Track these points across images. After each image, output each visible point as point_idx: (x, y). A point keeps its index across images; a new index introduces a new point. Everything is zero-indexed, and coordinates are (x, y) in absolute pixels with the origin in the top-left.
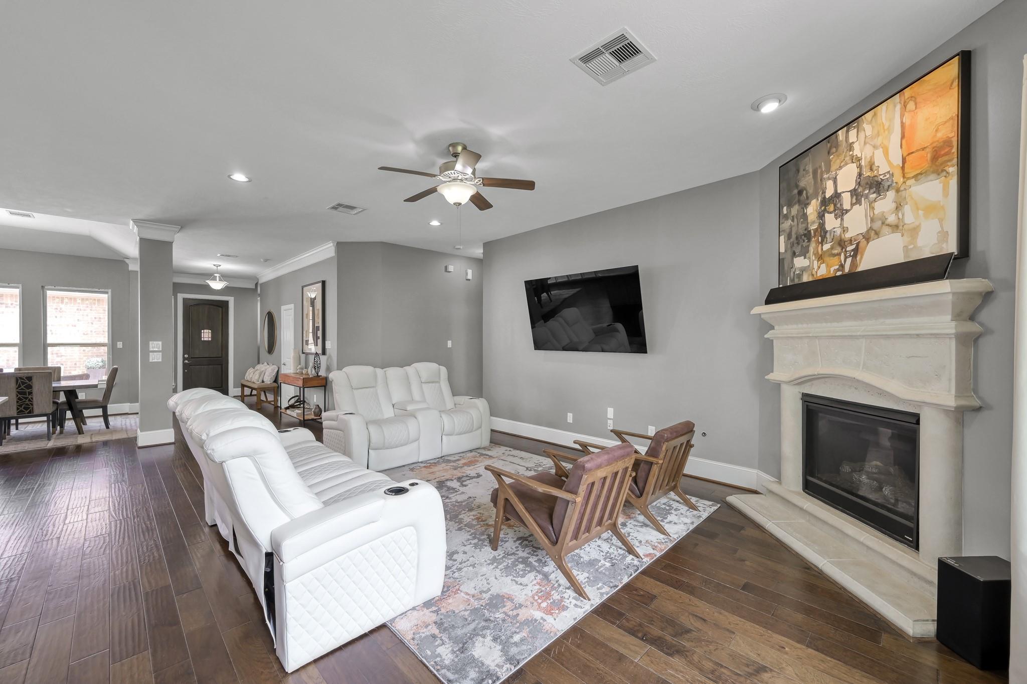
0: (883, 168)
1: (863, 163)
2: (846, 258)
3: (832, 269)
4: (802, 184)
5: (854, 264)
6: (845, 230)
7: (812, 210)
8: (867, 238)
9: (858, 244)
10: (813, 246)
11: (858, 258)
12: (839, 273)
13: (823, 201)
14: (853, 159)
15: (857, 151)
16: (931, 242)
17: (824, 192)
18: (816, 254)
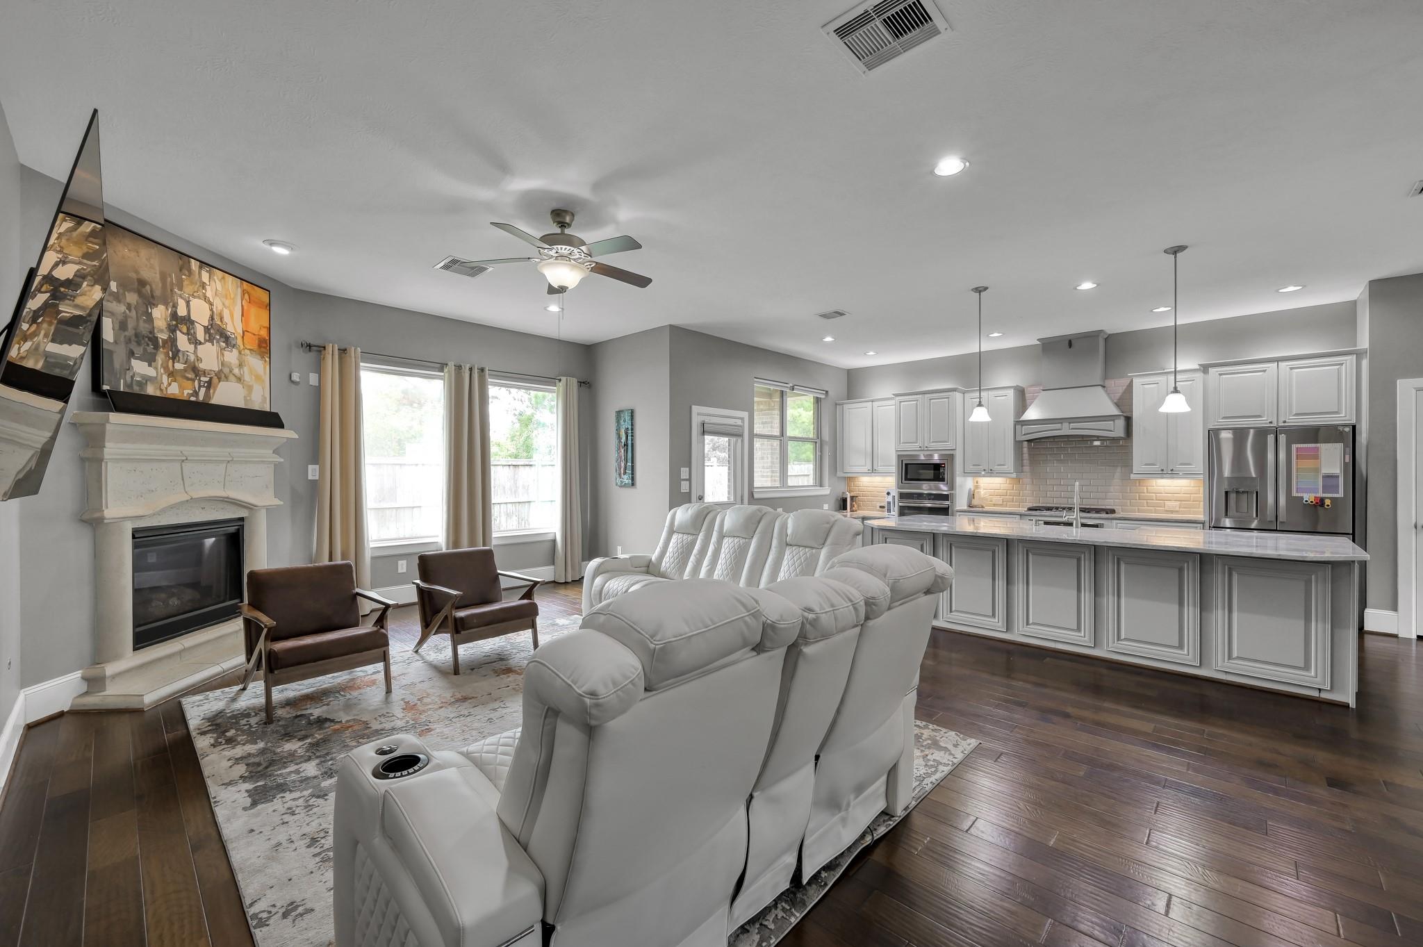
0: (230, 328)
1: (214, 310)
2: (200, 387)
3: (186, 392)
5: (207, 394)
6: (199, 360)
7: (159, 315)
8: (219, 377)
9: (211, 378)
10: (160, 358)
11: (211, 391)
12: (193, 399)
13: (174, 315)
14: (205, 299)
15: (209, 294)
16: (259, 401)
17: (175, 306)
18: (166, 368)
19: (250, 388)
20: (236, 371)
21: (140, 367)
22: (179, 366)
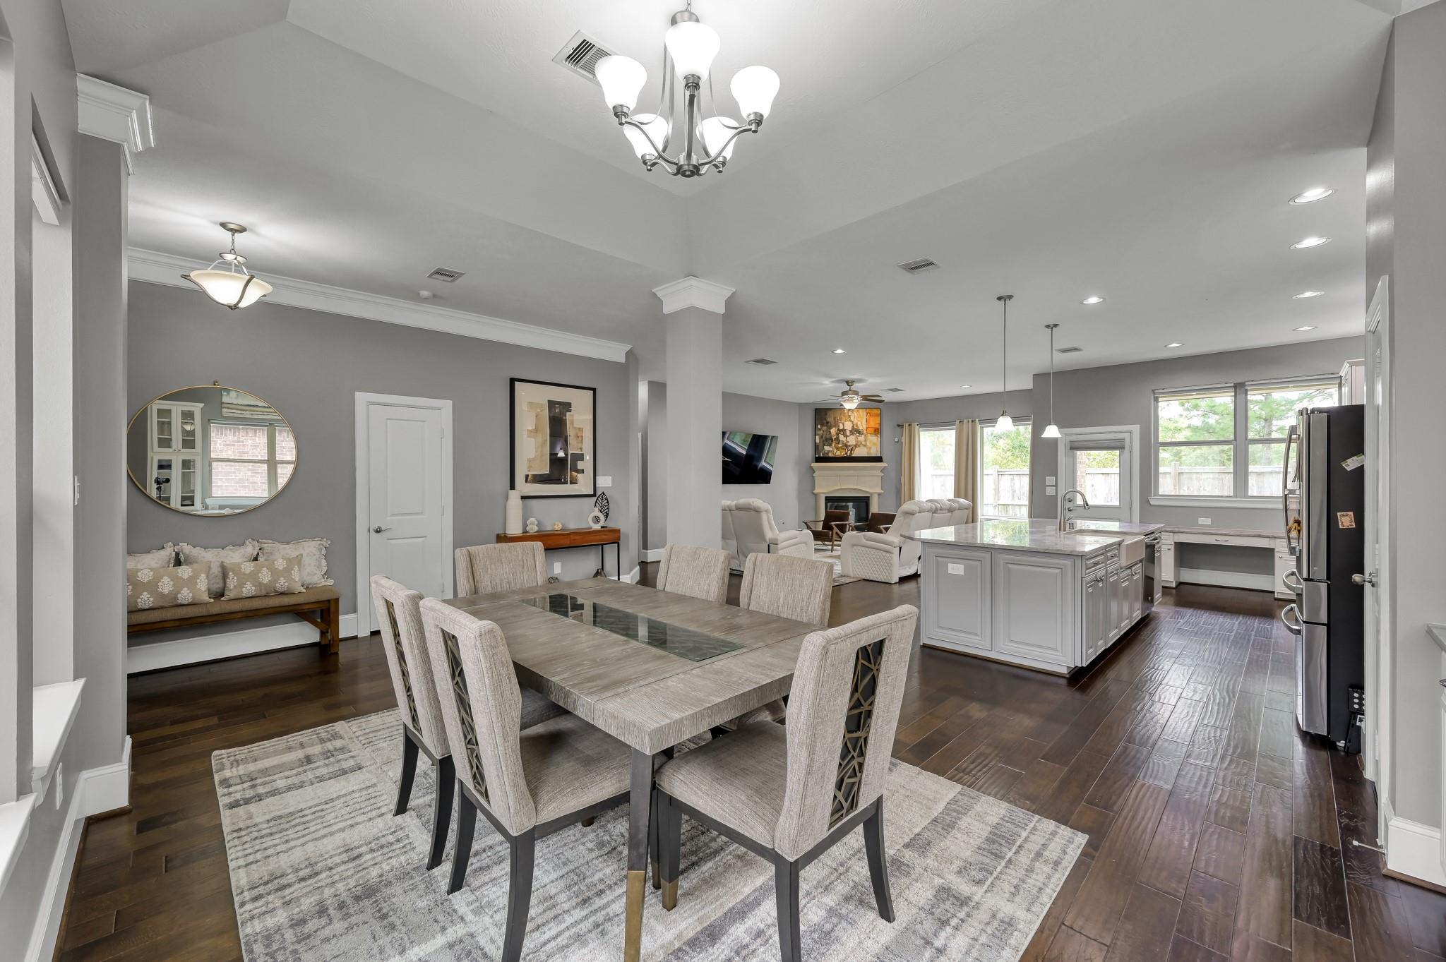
0: (861, 428)
1: (854, 423)
2: (848, 451)
3: (842, 454)
4: (829, 420)
5: (851, 453)
6: (848, 442)
7: (833, 431)
8: (856, 446)
9: (852, 448)
10: (833, 444)
12: (845, 456)
13: (839, 430)
14: (850, 421)
15: (852, 419)
16: (874, 452)
17: (839, 426)
18: (835, 447)
19: (870, 448)
20: (863, 443)
21: (827, 448)
22: (840, 445)
